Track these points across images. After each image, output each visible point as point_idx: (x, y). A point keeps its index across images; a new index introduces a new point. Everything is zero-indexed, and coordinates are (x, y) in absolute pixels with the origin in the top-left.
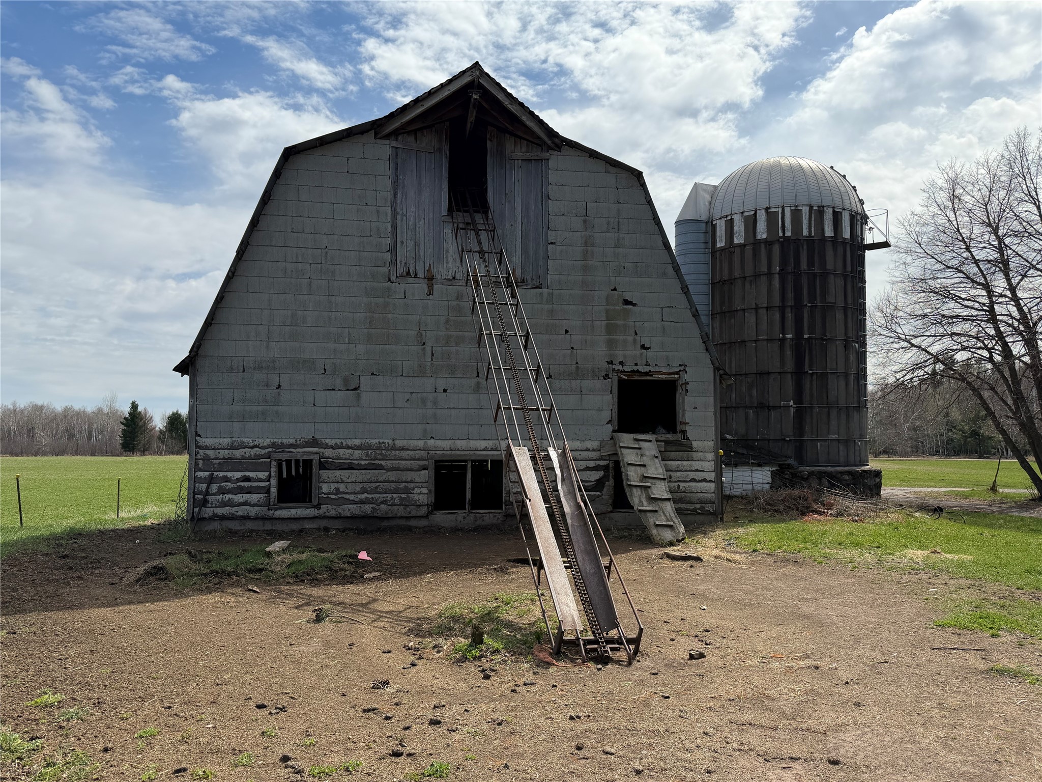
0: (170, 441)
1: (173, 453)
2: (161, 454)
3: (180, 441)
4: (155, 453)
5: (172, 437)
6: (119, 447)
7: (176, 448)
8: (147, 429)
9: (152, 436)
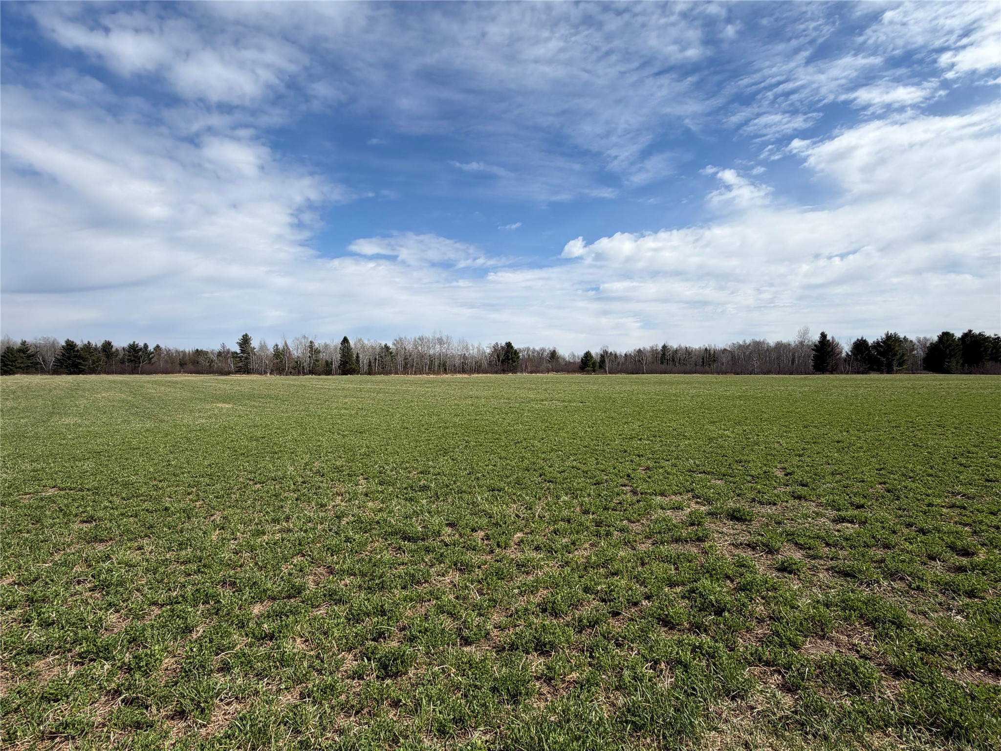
0: (856, 363)
1: (858, 373)
2: (847, 373)
3: (865, 363)
4: (842, 373)
5: (857, 360)
6: (811, 368)
7: (861, 369)
8: (834, 353)
9: (840, 359)
